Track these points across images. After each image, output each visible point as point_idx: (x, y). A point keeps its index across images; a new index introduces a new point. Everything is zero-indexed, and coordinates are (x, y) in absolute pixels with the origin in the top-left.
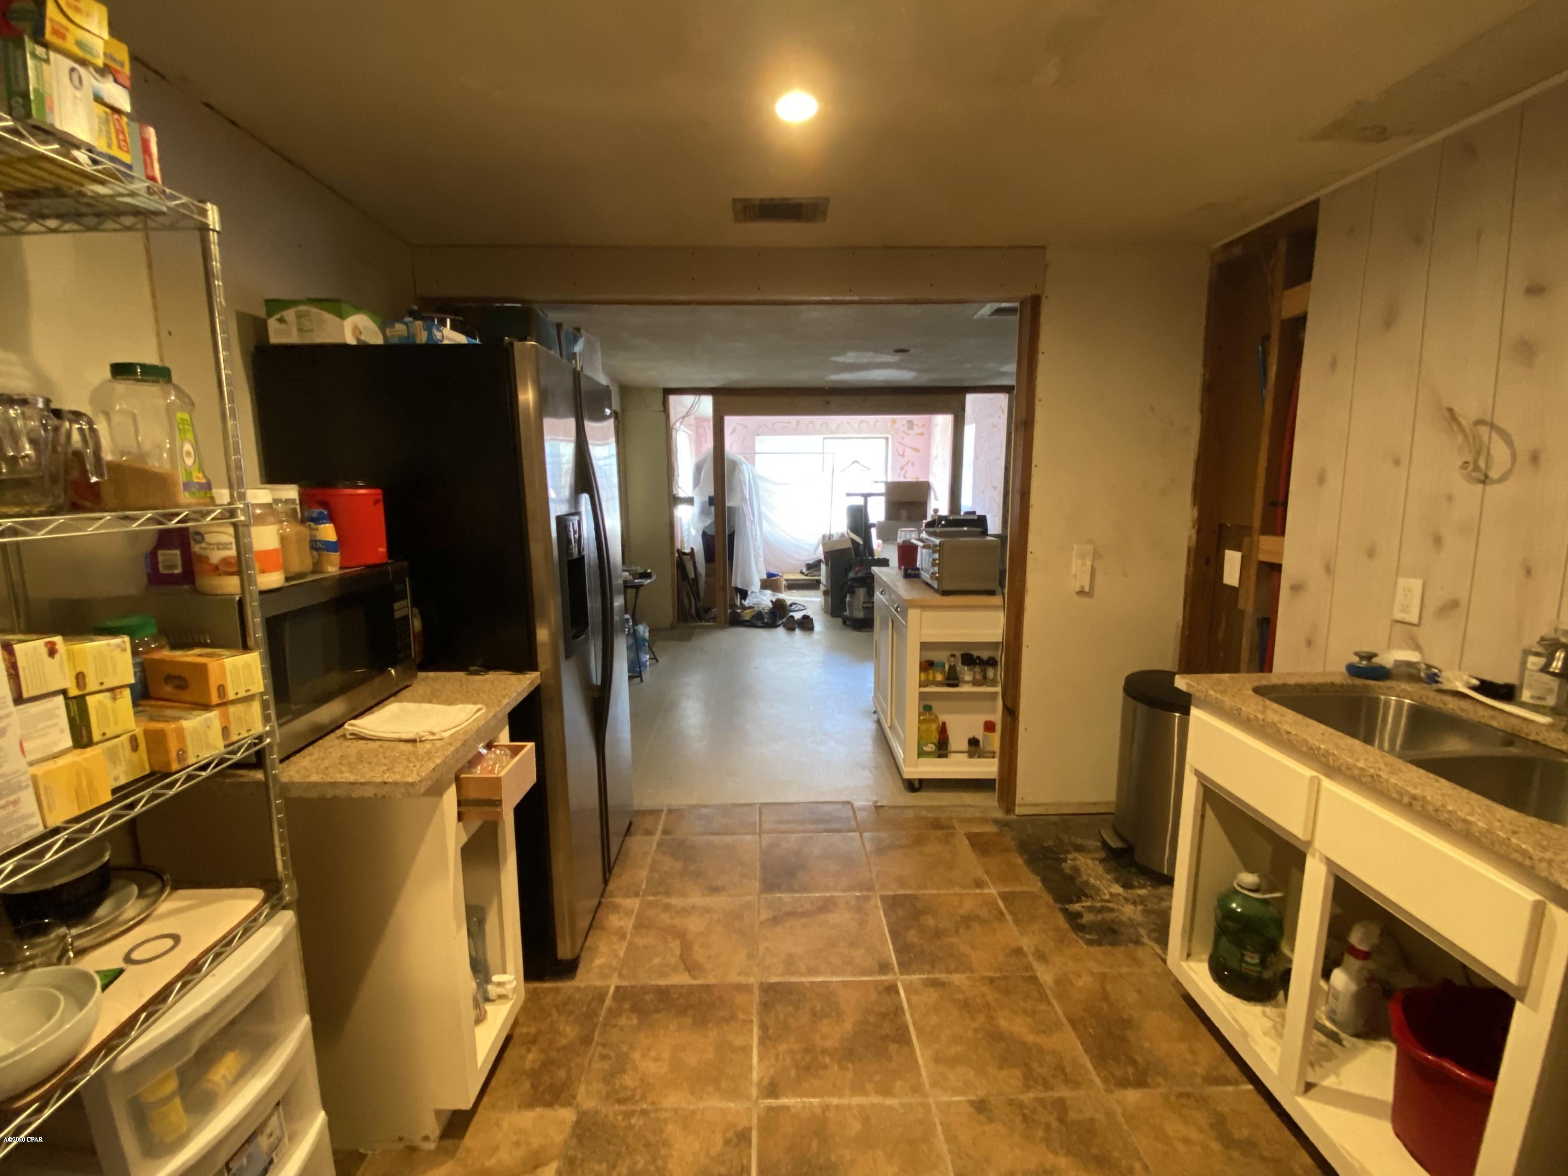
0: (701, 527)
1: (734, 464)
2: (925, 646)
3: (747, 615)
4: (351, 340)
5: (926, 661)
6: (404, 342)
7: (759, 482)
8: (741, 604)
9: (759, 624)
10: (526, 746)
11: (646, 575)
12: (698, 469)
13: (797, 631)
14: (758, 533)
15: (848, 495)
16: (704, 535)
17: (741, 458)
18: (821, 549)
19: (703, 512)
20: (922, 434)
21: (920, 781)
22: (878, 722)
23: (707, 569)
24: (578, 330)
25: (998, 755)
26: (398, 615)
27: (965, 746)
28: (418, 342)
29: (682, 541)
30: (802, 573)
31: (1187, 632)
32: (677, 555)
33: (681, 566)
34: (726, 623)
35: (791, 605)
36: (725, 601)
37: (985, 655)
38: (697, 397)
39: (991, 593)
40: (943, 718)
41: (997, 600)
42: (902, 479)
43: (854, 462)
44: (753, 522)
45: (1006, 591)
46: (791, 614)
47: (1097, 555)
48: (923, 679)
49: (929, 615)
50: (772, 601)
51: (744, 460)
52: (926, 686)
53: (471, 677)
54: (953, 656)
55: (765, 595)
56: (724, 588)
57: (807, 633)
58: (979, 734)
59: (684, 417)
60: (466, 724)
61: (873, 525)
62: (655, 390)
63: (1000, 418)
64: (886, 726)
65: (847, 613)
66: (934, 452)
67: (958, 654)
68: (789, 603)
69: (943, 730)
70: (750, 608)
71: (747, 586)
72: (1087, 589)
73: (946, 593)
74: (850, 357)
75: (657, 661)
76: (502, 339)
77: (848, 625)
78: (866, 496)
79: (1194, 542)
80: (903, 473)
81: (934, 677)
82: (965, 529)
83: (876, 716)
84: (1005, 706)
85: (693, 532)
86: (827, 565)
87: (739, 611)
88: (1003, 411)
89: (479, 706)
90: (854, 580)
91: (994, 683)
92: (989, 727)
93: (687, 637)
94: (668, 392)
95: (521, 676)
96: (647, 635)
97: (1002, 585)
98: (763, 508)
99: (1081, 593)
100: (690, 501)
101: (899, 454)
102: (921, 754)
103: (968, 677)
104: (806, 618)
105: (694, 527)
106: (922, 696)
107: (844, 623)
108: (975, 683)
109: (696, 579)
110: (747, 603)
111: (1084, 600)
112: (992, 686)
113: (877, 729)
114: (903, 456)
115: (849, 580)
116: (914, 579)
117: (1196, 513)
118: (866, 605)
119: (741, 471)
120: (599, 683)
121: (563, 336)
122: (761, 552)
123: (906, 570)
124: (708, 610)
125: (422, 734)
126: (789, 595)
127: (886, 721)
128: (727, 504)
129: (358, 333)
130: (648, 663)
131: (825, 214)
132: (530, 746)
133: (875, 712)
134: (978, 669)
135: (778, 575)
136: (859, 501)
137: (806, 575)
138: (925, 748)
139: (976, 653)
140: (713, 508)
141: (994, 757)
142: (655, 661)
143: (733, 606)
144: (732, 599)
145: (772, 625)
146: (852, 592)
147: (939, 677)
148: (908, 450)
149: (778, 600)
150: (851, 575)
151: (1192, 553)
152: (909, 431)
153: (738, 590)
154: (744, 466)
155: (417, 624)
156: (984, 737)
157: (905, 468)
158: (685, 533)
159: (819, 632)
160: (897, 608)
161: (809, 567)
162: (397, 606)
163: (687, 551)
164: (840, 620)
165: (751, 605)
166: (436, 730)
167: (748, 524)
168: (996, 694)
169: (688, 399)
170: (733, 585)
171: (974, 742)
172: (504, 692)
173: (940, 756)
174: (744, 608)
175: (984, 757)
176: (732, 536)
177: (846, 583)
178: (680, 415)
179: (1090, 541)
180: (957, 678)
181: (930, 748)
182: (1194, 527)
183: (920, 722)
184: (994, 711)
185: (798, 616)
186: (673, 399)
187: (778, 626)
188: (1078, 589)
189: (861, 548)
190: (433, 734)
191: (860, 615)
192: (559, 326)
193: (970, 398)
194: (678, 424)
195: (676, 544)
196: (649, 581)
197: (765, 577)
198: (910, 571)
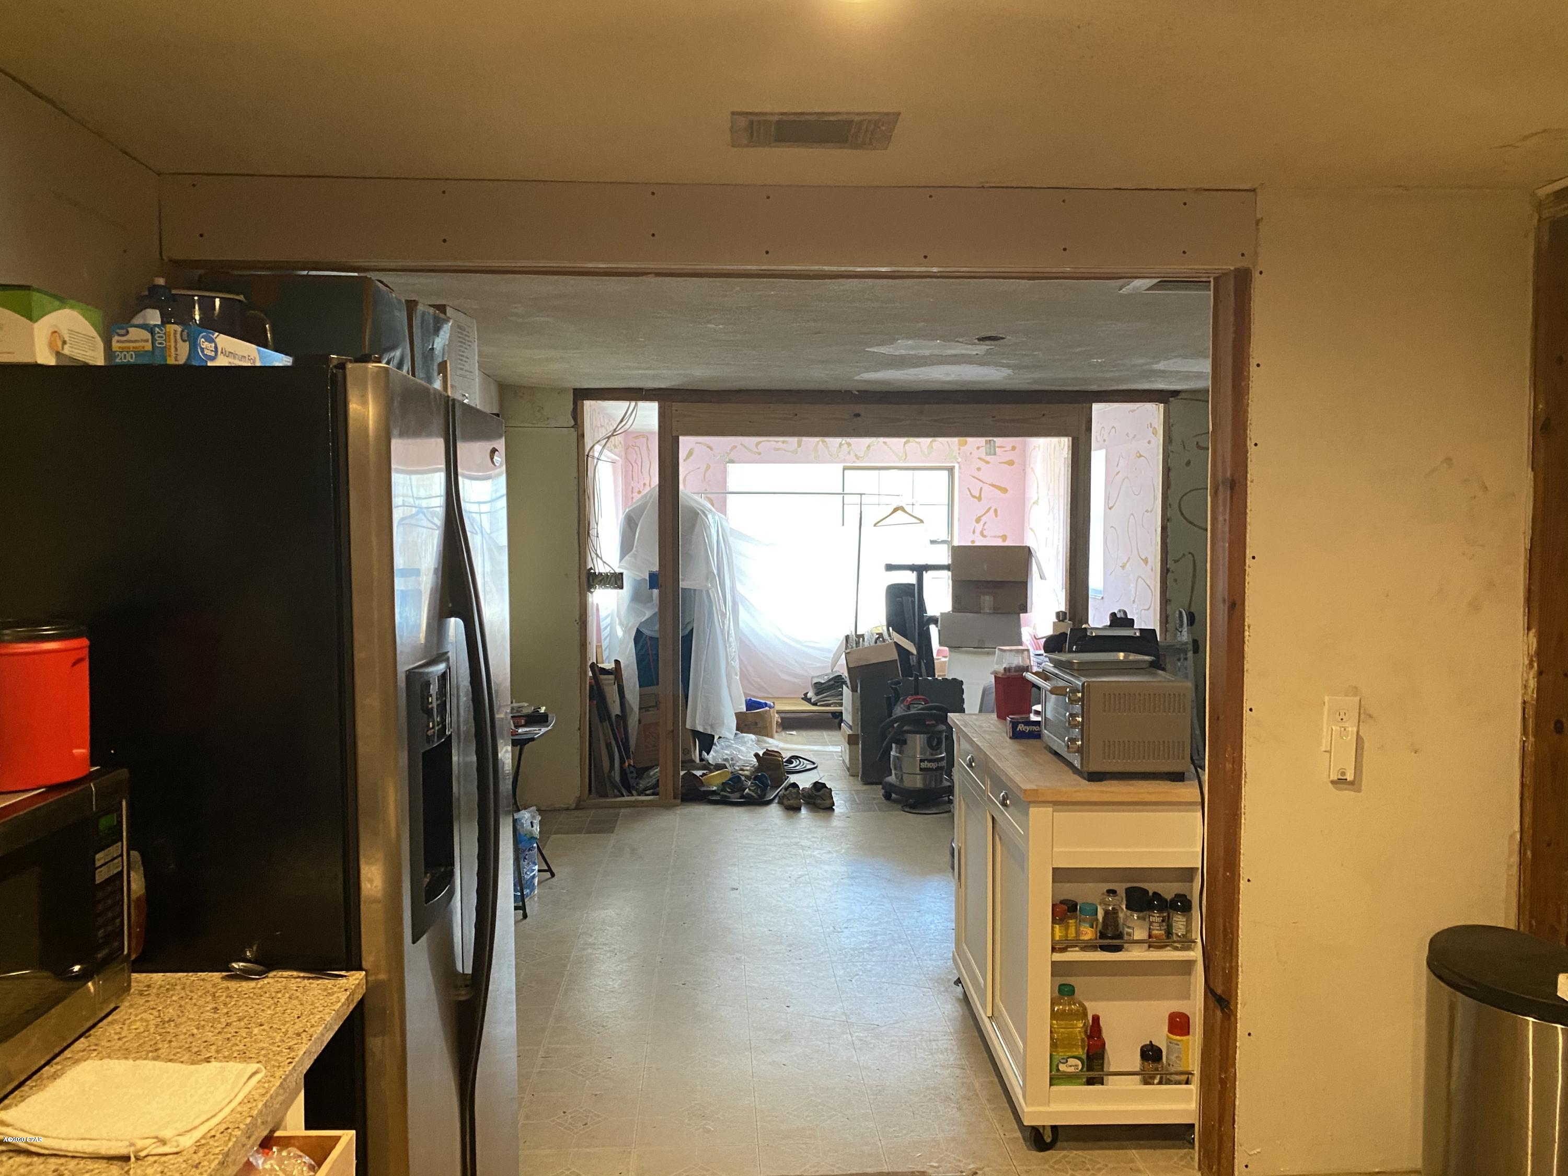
0: (634, 624)
1: (695, 515)
2: (1059, 875)
3: (714, 781)
4: (46, 358)
5: (1063, 902)
6: (145, 361)
7: (731, 539)
8: (702, 760)
9: (735, 797)
10: (339, 1138)
11: (541, 719)
12: (630, 524)
13: (804, 811)
14: (732, 632)
15: (890, 567)
16: (639, 636)
17: (702, 502)
18: (843, 661)
19: (637, 597)
20: (1011, 463)
21: (1054, 1128)
22: (966, 1000)
23: (642, 696)
24: (442, 308)
25: (1196, 1079)
26: (101, 876)
27: (1135, 1063)
28: (171, 361)
29: (599, 647)
30: (806, 699)
31: (1529, 853)
32: (590, 674)
33: (597, 694)
34: (675, 798)
35: (790, 761)
36: (675, 755)
37: (1168, 890)
38: (633, 403)
39: (1178, 777)
40: (1093, 1008)
41: (1188, 791)
42: (980, 542)
43: (896, 510)
44: (724, 615)
45: (1206, 777)
46: (793, 778)
47: (1364, 715)
48: (1057, 938)
49: (1065, 817)
50: (756, 755)
51: (709, 506)
52: (1064, 950)
53: (233, 985)
54: (1112, 892)
55: (744, 743)
56: (673, 733)
57: (822, 814)
58: (1161, 1037)
59: (609, 438)
60: (227, 1110)
61: (934, 620)
62: (562, 391)
63: (1149, 442)
64: (983, 1016)
65: (892, 779)
66: (1032, 494)
67: (1121, 888)
68: (786, 755)
69: (1095, 1030)
70: (719, 767)
71: (712, 726)
72: (1350, 777)
73: (1095, 777)
74: (902, 347)
75: (553, 875)
76: (327, 360)
77: (895, 801)
78: (920, 570)
79: (1532, 695)
80: (979, 527)
81: (1078, 932)
82: (1121, 656)
83: (960, 989)
84: (1209, 989)
85: (620, 632)
86: (854, 690)
87: (698, 773)
88: (1155, 433)
89: (254, 1066)
90: (902, 719)
91: (1186, 943)
92: (1179, 1024)
93: (604, 827)
94: (582, 394)
95: (328, 983)
96: (536, 829)
97: (1198, 766)
98: (739, 587)
99: (1340, 782)
100: (615, 580)
101: (974, 497)
102: (1057, 1078)
103: (1139, 934)
104: (819, 787)
105: (621, 624)
106: (1057, 968)
107: (888, 796)
108: (1152, 943)
109: (623, 717)
110: (711, 757)
111: (1347, 794)
112: (1183, 949)
113: (963, 1016)
114: (979, 499)
115: (896, 720)
116: (1031, 741)
117: (1533, 641)
118: (925, 765)
119: (706, 527)
120: (469, 970)
121: (416, 322)
122: (736, 664)
123: (1014, 725)
124: (642, 772)
125: (140, 1144)
126: (786, 742)
127: (984, 1008)
128: (682, 585)
129: (60, 344)
130: (536, 880)
131: (887, 138)
132: (348, 1136)
133: (958, 982)
134: (1156, 917)
135: (766, 705)
136: (909, 578)
137: (815, 704)
138: (1062, 1067)
139: (1151, 887)
140: (656, 592)
141: (1187, 1082)
142: (548, 875)
143: (689, 763)
144: (687, 751)
145: (757, 801)
146: (902, 743)
147: (1088, 934)
148: (986, 488)
149: (768, 753)
150: (899, 711)
151: (1530, 712)
152: (988, 458)
153: (696, 734)
154: (710, 516)
155: (137, 884)
156: (1170, 1041)
157: (984, 519)
158: (605, 634)
159: (843, 814)
160: (1004, 799)
161: (820, 688)
162: (100, 858)
163: (609, 665)
164: (879, 791)
165: (720, 761)
166: (167, 1134)
167: (716, 617)
168: (1190, 963)
169: (618, 408)
170: (688, 726)
171: (1151, 1054)
172: (298, 1027)
173: (1090, 1082)
174: (706, 766)
175: (1169, 1082)
176: (688, 639)
177: (891, 725)
178: (603, 433)
179: (1355, 691)
180: (1120, 936)
181: (1073, 1066)
182: (1531, 665)
183: (1054, 1015)
184: (1186, 995)
185: (804, 781)
186: (588, 404)
187: (769, 802)
188: (1334, 777)
189: (913, 661)
190: (163, 1142)
191: (916, 782)
192: (411, 306)
193: (1098, 408)
194: (598, 448)
195: (589, 655)
196: (544, 730)
197: (743, 708)
198: (1021, 727)
